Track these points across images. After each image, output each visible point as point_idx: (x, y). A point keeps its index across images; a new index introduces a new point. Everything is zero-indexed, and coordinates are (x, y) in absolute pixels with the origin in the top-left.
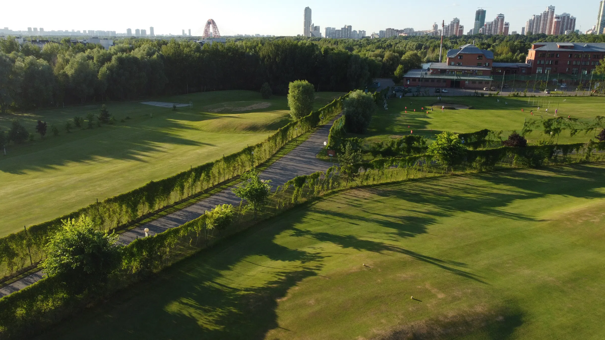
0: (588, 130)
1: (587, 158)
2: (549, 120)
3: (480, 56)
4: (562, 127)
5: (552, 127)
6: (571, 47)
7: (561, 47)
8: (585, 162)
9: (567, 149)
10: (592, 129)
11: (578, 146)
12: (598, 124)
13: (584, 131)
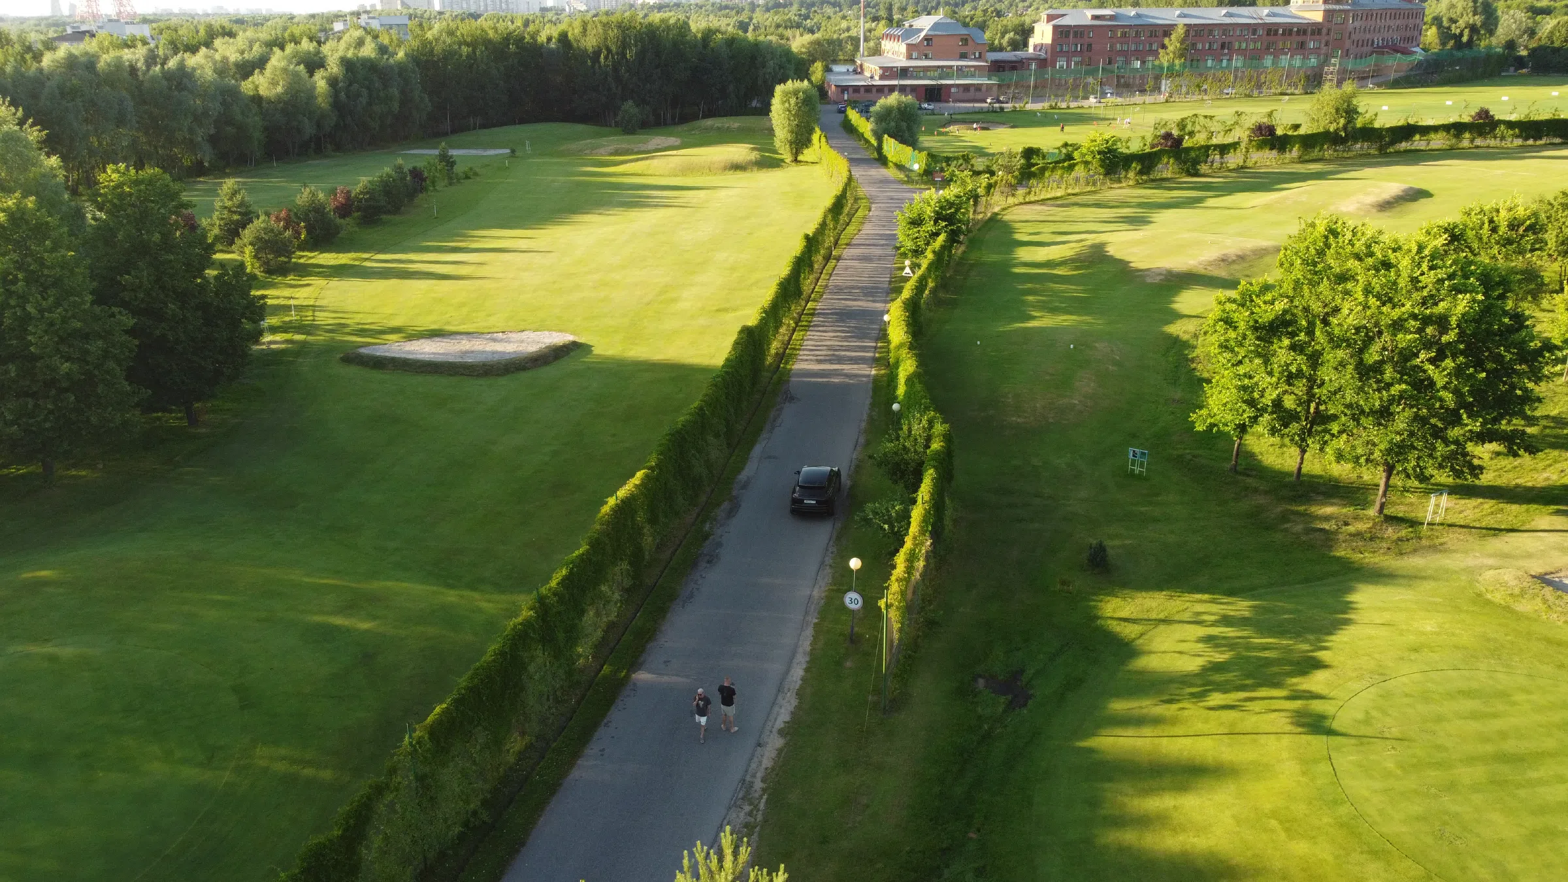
3: (965, 41)
7: (1095, 17)
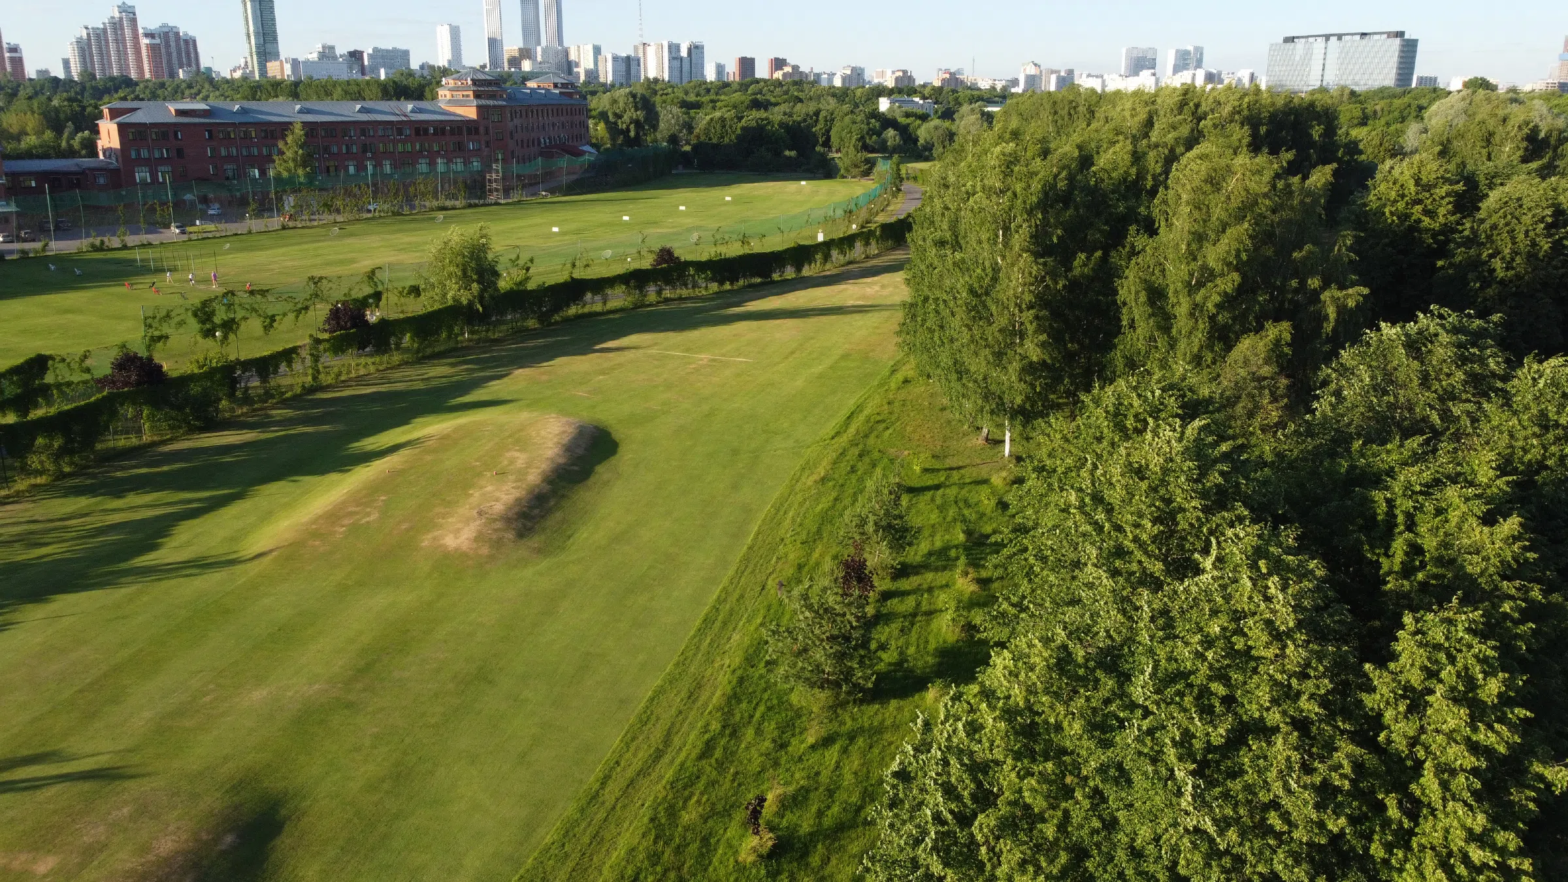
0: (299, 312)
1: (315, 378)
2: (205, 304)
4: (239, 316)
5: (217, 320)
6: (204, 114)
7: (180, 113)
8: (312, 390)
9: (265, 366)
10: (307, 308)
11: (288, 355)
12: (317, 295)
13: (291, 316)
